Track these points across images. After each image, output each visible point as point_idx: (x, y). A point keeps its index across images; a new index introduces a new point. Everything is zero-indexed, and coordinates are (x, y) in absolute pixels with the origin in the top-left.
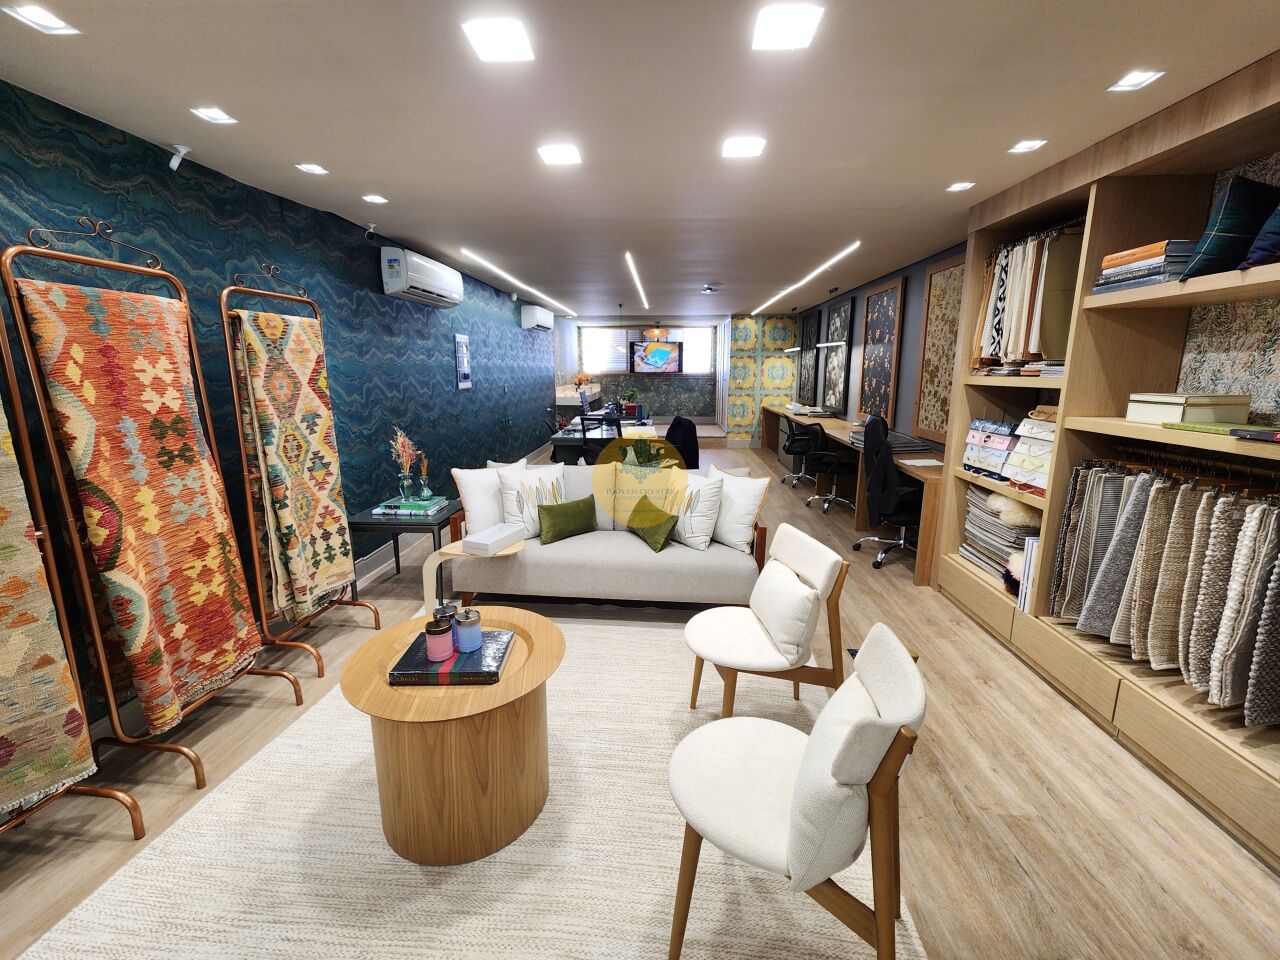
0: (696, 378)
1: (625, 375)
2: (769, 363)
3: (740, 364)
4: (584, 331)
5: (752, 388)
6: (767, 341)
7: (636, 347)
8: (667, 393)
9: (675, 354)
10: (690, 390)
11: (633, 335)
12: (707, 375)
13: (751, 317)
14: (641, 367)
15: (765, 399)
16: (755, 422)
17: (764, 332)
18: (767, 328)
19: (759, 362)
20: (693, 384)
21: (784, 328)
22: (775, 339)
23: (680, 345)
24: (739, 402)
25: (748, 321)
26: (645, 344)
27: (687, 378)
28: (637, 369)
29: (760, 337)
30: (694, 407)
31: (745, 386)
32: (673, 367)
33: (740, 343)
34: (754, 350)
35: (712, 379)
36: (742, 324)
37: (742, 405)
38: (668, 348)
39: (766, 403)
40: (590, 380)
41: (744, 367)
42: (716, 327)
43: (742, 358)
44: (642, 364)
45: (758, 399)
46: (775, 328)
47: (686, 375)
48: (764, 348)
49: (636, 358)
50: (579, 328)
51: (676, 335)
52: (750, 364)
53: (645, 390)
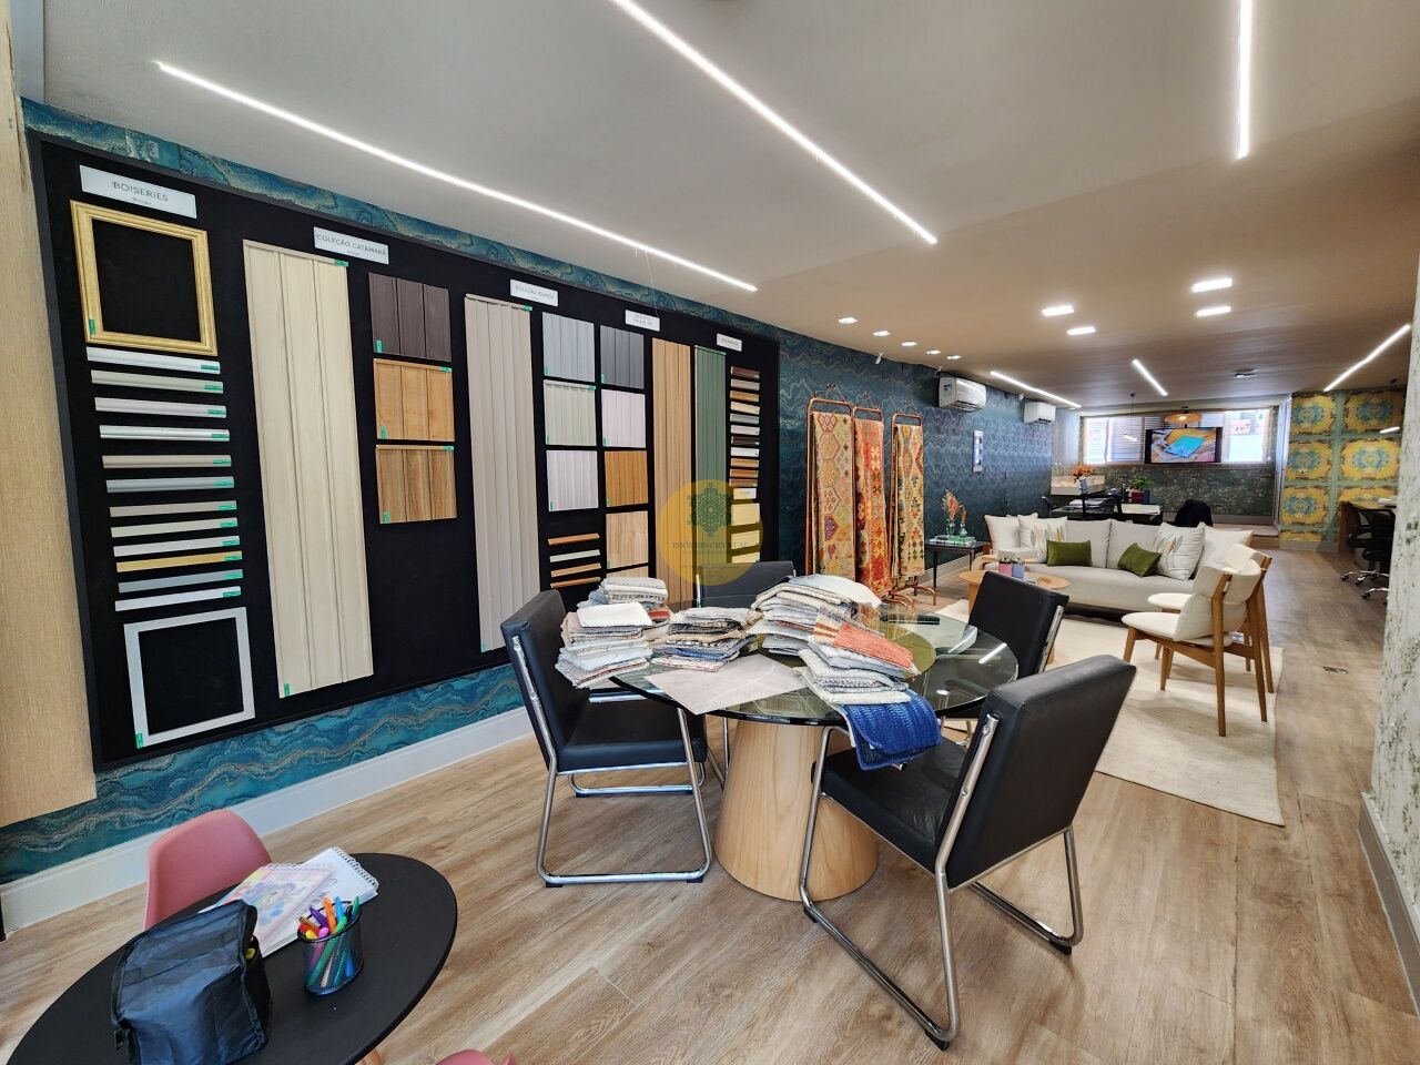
0: (1243, 469)
1: (1138, 467)
2: (1353, 449)
3: (1304, 450)
4: (1088, 421)
5: (1325, 478)
6: (1352, 421)
7: (1154, 435)
8: (1198, 486)
9: (1211, 442)
10: (1234, 483)
11: (1151, 422)
12: (1261, 465)
13: (1325, 394)
14: (1159, 457)
15: (1345, 492)
16: (1328, 520)
17: (1346, 412)
18: (1352, 405)
19: (1337, 447)
20: (1238, 476)
21: (1383, 404)
22: (1366, 419)
23: (1219, 431)
24: (1301, 495)
25: (1319, 400)
26: (1167, 432)
27: (1228, 469)
28: (1155, 460)
29: (1339, 416)
30: (1238, 504)
31: (1313, 475)
32: (1207, 457)
33: (1306, 426)
34: (1328, 432)
35: (1268, 471)
36: (1308, 403)
37: (1307, 499)
38: (1201, 435)
39: (1348, 497)
40: (1093, 472)
41: (1312, 454)
42: (1276, 408)
43: (1308, 442)
44: (1160, 453)
45: (1334, 491)
46: (1366, 404)
47: (1227, 466)
48: (1346, 430)
49: (1154, 448)
50: (1082, 418)
51: (1211, 420)
52: (1323, 451)
53: (1166, 483)
